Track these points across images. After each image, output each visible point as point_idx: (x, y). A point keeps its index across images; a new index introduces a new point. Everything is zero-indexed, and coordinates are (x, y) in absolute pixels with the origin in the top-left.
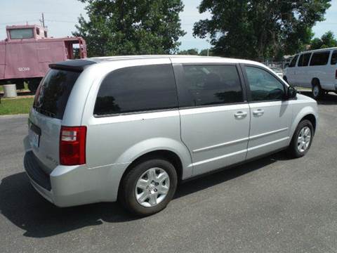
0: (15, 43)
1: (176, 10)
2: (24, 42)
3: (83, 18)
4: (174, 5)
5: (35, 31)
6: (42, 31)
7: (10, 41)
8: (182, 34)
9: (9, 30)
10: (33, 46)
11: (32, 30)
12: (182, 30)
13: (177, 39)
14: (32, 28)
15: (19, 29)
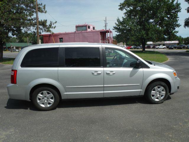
0: (78, 33)
1: (176, 12)
2: (82, 33)
3: (119, 19)
4: (174, 9)
5: (87, 27)
6: (91, 27)
7: (77, 32)
8: (178, 26)
9: (77, 27)
10: (86, 34)
11: (86, 27)
12: (178, 23)
13: (175, 29)
14: (86, 26)
15: (81, 26)
